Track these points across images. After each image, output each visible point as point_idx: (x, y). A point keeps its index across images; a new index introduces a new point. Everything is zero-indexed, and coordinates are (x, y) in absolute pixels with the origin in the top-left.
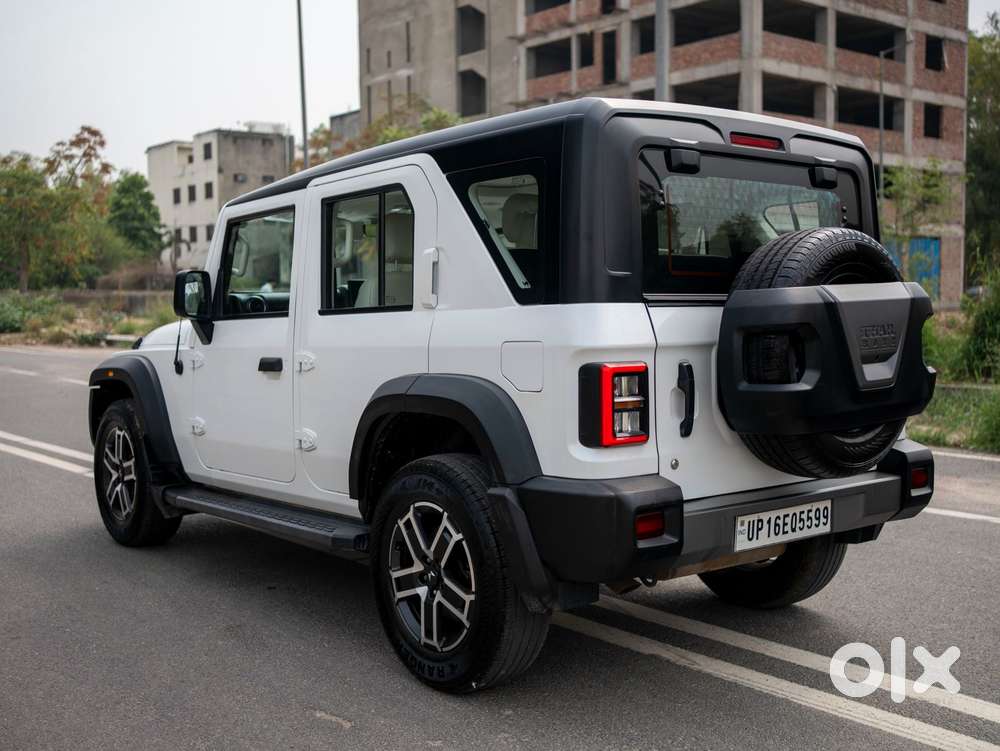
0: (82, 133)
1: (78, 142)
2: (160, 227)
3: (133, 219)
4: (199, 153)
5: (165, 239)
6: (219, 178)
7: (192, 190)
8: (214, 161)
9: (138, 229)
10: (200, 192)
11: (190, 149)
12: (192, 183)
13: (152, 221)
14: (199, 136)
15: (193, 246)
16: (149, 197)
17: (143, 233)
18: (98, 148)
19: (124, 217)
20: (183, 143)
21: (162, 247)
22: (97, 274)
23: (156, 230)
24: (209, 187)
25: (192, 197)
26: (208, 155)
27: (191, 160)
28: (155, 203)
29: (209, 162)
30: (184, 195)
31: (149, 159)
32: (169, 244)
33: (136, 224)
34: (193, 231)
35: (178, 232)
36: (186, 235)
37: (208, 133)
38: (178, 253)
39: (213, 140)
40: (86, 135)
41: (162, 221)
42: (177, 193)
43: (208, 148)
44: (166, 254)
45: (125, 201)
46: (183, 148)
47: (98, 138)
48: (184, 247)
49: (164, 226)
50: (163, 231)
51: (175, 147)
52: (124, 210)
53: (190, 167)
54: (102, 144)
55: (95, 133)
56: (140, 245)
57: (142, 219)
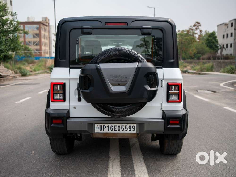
0: (196, 23)
1: (195, 26)
2: (218, 44)
3: (211, 43)
4: (230, 25)
5: (219, 47)
6: (234, 31)
7: (227, 35)
8: (233, 27)
9: (212, 45)
10: (229, 35)
11: (228, 25)
12: (227, 33)
13: (216, 43)
14: (230, 21)
15: (226, 49)
16: (216, 37)
17: (214, 46)
18: (199, 26)
19: (209, 43)
20: (226, 23)
21: (218, 49)
22: (201, 56)
23: (217, 45)
24: (232, 34)
25: (227, 36)
26: (232, 26)
27: (228, 27)
28: (217, 38)
29: (232, 27)
30: (225, 36)
31: (218, 28)
32: (220, 49)
33: (212, 44)
34: (227, 45)
35: (223, 45)
36: (225, 46)
37: (232, 20)
38: (222, 51)
39: (234, 22)
40: (197, 24)
41: (219, 43)
42: (224, 36)
43: (232, 24)
44: (219, 51)
45: (210, 39)
46: (226, 25)
47: (199, 24)
48: (224, 49)
49: (219, 44)
50: (219, 45)
51: (224, 24)
52: (209, 41)
53: (227, 29)
54: (200, 25)
55: (198, 23)
56: (213, 49)
57: (213, 43)
